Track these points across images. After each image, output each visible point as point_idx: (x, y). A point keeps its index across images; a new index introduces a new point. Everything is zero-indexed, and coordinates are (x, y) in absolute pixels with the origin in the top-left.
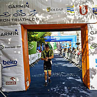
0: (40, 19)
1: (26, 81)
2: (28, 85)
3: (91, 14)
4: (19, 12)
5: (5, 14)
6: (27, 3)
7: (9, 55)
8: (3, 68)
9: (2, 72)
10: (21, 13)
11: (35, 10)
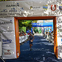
0: (26, 14)
1: (17, 53)
2: (18, 55)
4: (13, 9)
5: (4, 11)
7: (6, 36)
8: (3, 44)
9: (2, 47)
10: (14, 10)
11: (23, 8)
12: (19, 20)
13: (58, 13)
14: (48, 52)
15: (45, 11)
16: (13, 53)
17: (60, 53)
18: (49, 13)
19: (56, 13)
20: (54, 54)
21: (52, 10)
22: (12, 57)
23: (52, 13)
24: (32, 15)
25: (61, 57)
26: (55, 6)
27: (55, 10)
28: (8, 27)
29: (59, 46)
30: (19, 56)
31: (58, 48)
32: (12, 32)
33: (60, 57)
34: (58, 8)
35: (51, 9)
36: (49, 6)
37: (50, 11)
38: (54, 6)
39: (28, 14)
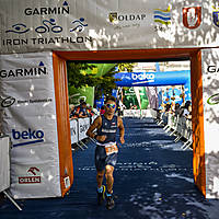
0: (96, 39)
1: (63, 176)
2: (68, 185)
3: (213, 30)
4: (48, 24)
5: (18, 29)
6: (66, 4)
7: (26, 118)
8: (13, 146)
9: (11, 155)
10: (51, 26)
12: (68, 62)
13: (208, 36)
14: (173, 175)
15: (161, 29)
16: (50, 177)
17: (215, 179)
18: (177, 36)
19: (200, 38)
20: (192, 181)
21: (186, 25)
22: (44, 191)
23: (187, 38)
24: (115, 45)
25: (216, 194)
26: (198, 11)
27: (197, 25)
28: (32, 88)
29: (212, 154)
30: (71, 188)
31: (207, 162)
32: (46, 104)
33: (214, 191)
34: (208, 21)
35: (182, 24)
36: (175, 12)
37: (179, 29)
38: (193, 11)
39: (102, 40)
